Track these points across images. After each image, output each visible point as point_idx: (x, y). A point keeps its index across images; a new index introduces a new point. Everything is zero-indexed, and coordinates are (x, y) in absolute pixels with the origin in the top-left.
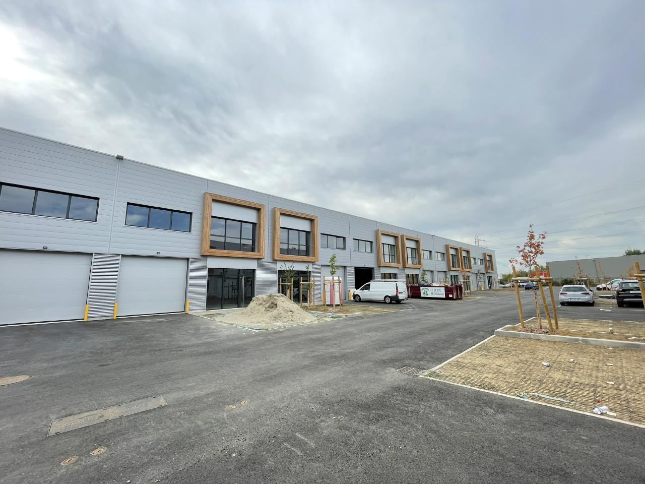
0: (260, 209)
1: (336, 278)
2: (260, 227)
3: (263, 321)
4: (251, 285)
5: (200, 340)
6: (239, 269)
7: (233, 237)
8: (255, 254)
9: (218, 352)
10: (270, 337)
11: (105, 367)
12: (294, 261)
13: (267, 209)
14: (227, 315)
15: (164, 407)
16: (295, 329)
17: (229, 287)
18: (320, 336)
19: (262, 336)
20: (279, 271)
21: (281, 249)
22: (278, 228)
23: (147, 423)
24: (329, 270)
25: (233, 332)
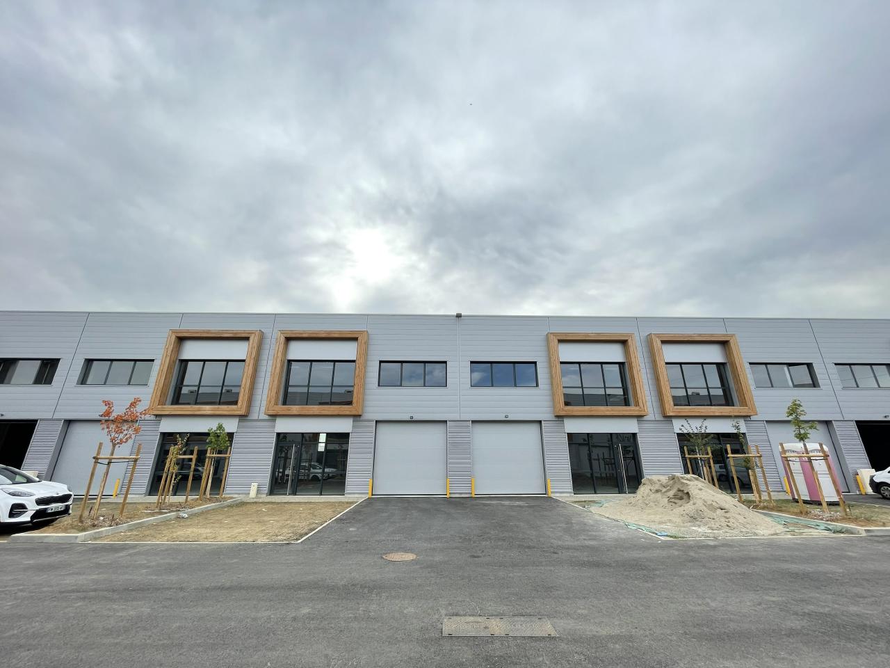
0: (627, 340)
1: (812, 446)
2: (631, 368)
3: (670, 521)
4: (633, 458)
5: (577, 540)
6: (611, 434)
7: (593, 386)
8: (631, 410)
9: (609, 566)
10: (692, 554)
11: (476, 559)
12: (705, 417)
13: (638, 338)
14: (606, 505)
15: (554, 638)
16: (741, 545)
17: (599, 460)
18: (808, 568)
19: (678, 550)
20: (679, 435)
21: (674, 398)
22: (661, 365)
23: (538, 656)
24: (791, 430)
25: (622, 534)
